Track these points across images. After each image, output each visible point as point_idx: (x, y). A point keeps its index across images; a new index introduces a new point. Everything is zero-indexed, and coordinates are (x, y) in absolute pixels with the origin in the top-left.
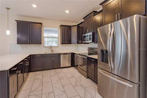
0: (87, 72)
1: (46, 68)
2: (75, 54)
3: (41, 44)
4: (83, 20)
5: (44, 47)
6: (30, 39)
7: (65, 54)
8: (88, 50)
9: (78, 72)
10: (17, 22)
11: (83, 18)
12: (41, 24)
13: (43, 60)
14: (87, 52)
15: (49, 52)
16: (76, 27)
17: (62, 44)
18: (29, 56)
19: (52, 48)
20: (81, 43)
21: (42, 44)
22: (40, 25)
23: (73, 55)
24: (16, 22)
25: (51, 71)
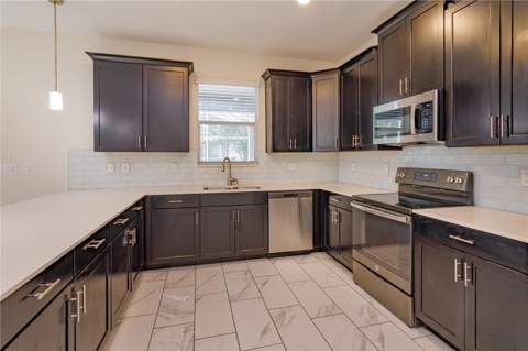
0: (412, 296)
1: (208, 256)
2: (328, 194)
3: (187, 149)
4: (374, 41)
5: (199, 163)
6: (146, 131)
7: (286, 196)
8: (398, 179)
9: (352, 283)
10: (95, 60)
11: (375, 31)
12: (188, 65)
13: (197, 223)
14: (395, 188)
15: (219, 185)
16: (336, 76)
17: (274, 150)
18: (137, 204)
19: (233, 170)
20: (360, 149)
21: (193, 152)
22: (185, 70)
23: (321, 198)
24: (89, 57)
25: (228, 267)
